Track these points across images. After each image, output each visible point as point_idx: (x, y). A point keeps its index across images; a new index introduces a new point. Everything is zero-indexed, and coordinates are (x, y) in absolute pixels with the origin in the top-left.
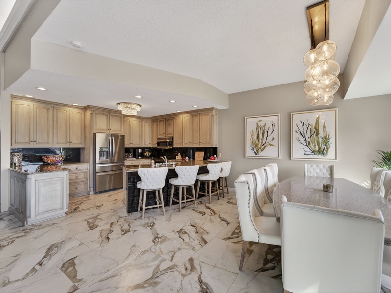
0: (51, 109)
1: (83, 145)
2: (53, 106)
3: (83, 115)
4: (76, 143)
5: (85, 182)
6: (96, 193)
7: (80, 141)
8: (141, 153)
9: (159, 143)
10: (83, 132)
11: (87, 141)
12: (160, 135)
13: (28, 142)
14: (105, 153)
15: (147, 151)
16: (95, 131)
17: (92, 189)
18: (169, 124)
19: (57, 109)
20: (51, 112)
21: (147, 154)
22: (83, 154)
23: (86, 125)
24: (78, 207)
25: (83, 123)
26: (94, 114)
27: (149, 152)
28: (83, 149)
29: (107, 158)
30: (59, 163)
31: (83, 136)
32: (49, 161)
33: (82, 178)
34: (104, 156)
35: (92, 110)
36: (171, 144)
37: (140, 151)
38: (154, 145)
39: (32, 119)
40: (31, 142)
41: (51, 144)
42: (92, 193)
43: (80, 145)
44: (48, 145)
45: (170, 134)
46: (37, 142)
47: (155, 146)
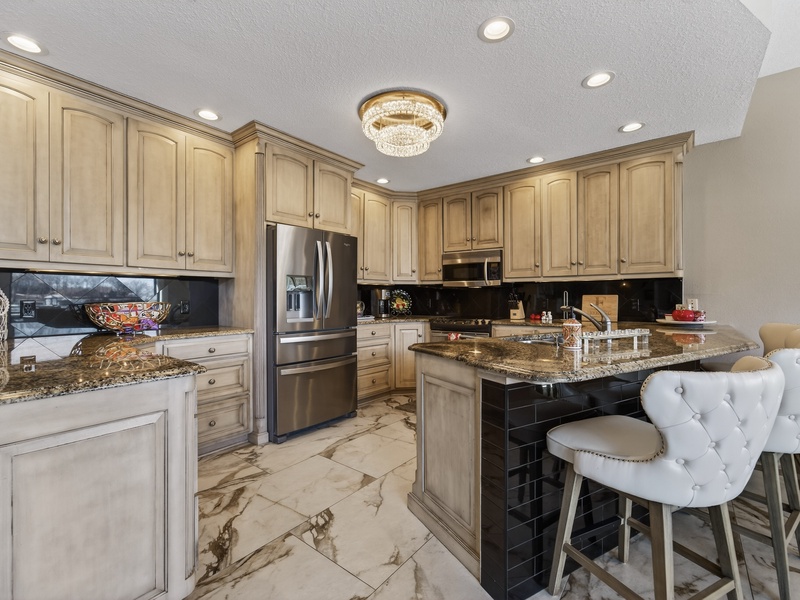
0: (120, 125)
1: (228, 268)
2: (126, 115)
3: (227, 162)
4: (207, 262)
5: (240, 401)
6: (275, 438)
7: (218, 255)
8: (386, 302)
9: (449, 272)
10: (229, 223)
11: (242, 253)
12: (450, 245)
13: (25, 246)
14: (302, 296)
15: (399, 295)
16: (270, 217)
17: (263, 424)
18: (487, 210)
19: (142, 127)
20: (117, 135)
21: (400, 304)
22: (229, 301)
23: (238, 197)
24: (228, 527)
25: (228, 190)
26: (269, 155)
27: (404, 298)
28: (228, 281)
29: (309, 314)
30: (149, 329)
31: (229, 236)
32: (114, 324)
33: (229, 387)
34: (298, 307)
35: (263, 142)
36: (497, 270)
37: (384, 294)
38: (427, 278)
39: (43, 153)
40: (40, 247)
41: (119, 259)
42: (263, 438)
43: (221, 267)
44: (107, 260)
45: (493, 240)
46: (66, 246)
47: (435, 278)
